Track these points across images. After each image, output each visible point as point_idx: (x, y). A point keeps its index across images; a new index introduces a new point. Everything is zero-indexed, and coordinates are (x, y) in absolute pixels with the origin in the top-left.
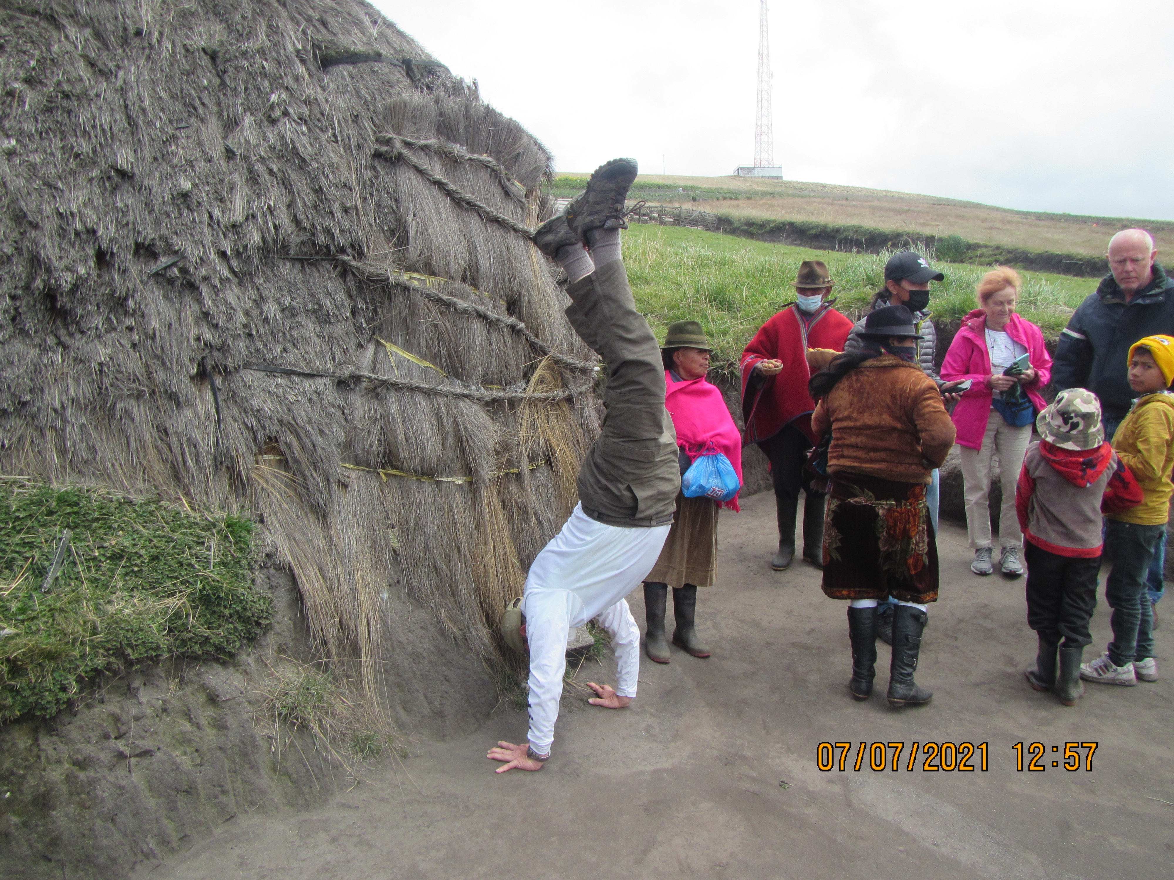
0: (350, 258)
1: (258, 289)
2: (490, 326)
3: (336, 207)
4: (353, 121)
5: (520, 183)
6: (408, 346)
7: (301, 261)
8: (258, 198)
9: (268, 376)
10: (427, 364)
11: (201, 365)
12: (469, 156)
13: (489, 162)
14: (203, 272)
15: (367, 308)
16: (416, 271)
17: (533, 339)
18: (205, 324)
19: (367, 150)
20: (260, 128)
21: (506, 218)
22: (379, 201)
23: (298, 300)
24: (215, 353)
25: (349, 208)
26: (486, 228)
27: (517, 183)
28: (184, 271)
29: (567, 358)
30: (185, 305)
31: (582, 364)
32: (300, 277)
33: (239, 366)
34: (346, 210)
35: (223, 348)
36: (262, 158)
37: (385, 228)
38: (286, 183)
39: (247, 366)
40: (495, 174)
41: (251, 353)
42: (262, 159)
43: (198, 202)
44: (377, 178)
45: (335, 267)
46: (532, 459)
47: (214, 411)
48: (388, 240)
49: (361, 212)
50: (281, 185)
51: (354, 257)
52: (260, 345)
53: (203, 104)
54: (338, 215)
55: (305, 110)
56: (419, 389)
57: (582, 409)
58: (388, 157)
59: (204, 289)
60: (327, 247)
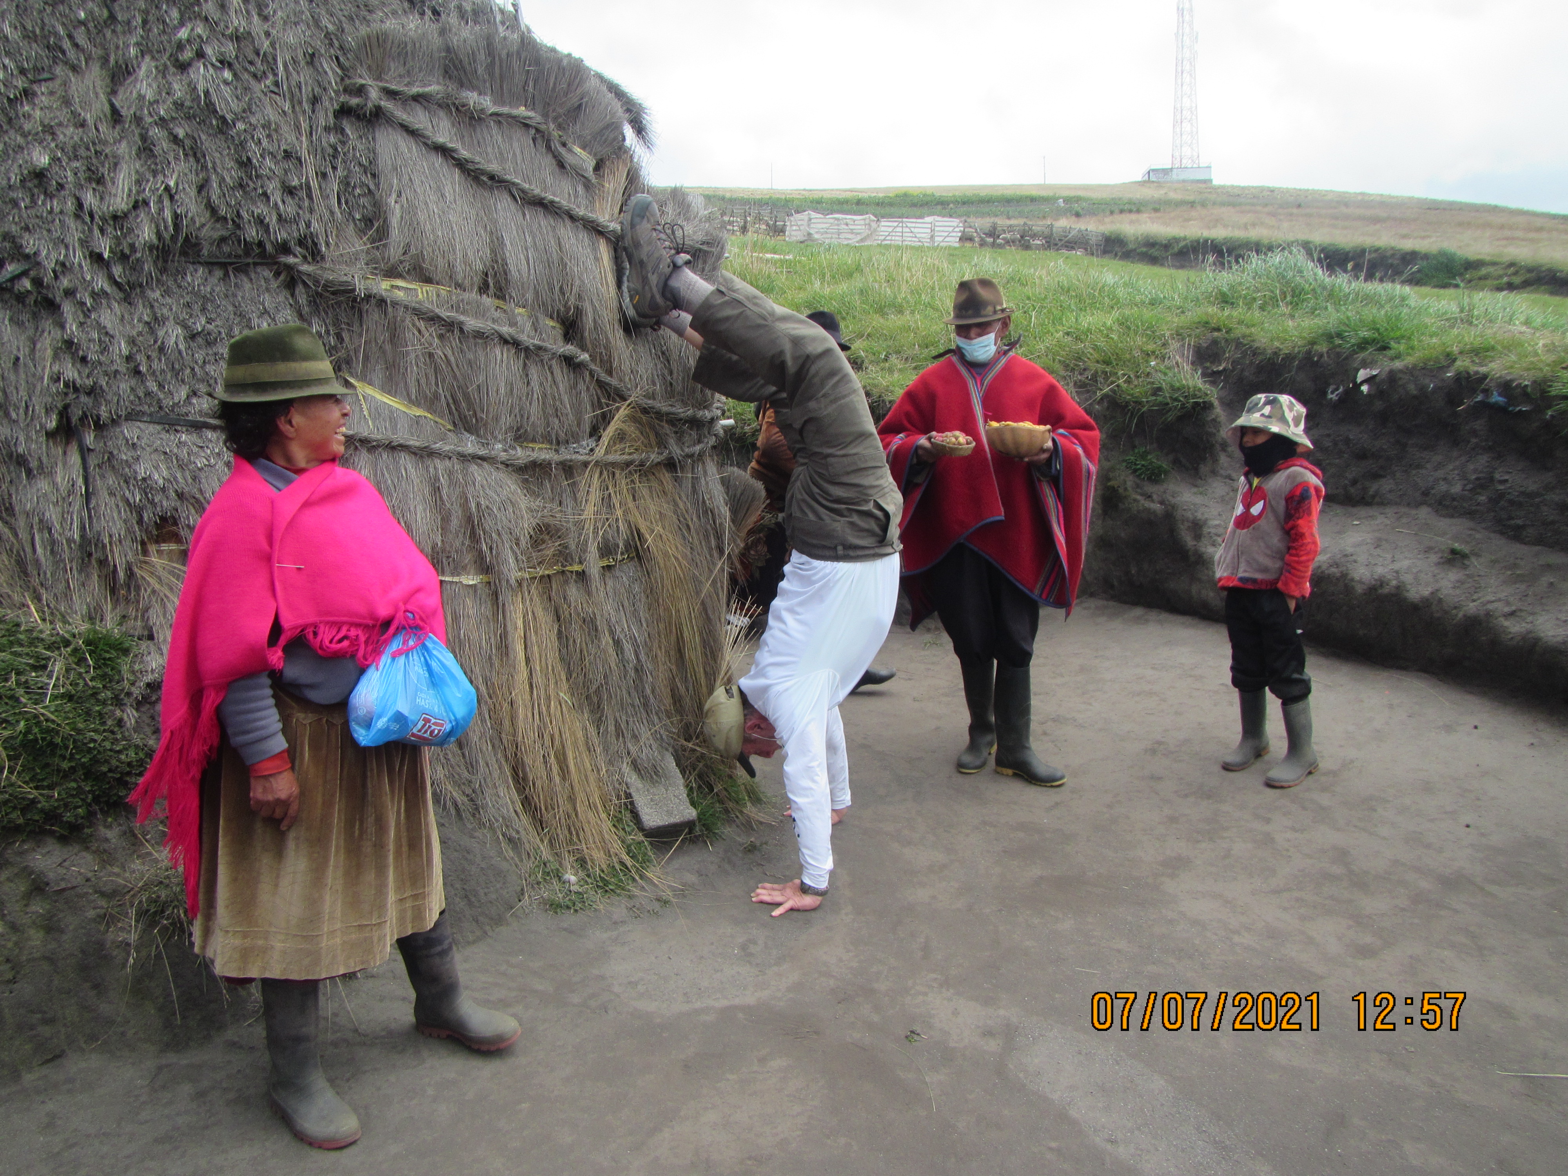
0: (296, 260)
1: (152, 307)
2: (527, 357)
3: (273, 187)
4: (307, 63)
5: (584, 148)
6: (389, 387)
7: (224, 266)
8: (154, 177)
9: (168, 431)
10: (419, 412)
11: (64, 413)
12: (493, 109)
13: (530, 118)
14: (65, 282)
15: (328, 332)
16: (400, 276)
17: (604, 377)
18: (68, 358)
19: (327, 104)
20: (164, 77)
21: (557, 199)
22: (346, 177)
23: (219, 323)
24: (84, 399)
25: (295, 188)
26: (524, 215)
27: (577, 150)
28: (38, 282)
29: (663, 406)
30: (43, 331)
31: (690, 413)
32: (220, 289)
33: (119, 417)
34: (290, 191)
35: (92, 391)
36: (162, 119)
37: (358, 216)
38: (195, 153)
39: (132, 416)
40: (540, 136)
41: (139, 398)
42: (162, 122)
43: (58, 184)
44: (343, 143)
45: (277, 274)
46: (606, 550)
47: (80, 481)
48: (361, 232)
49: (316, 192)
50: (191, 159)
51: (305, 257)
52: (153, 386)
53: (76, 45)
54: (276, 197)
55: (230, 49)
56: (403, 447)
57: (695, 480)
58: (361, 112)
59: (67, 308)
60: (260, 244)
